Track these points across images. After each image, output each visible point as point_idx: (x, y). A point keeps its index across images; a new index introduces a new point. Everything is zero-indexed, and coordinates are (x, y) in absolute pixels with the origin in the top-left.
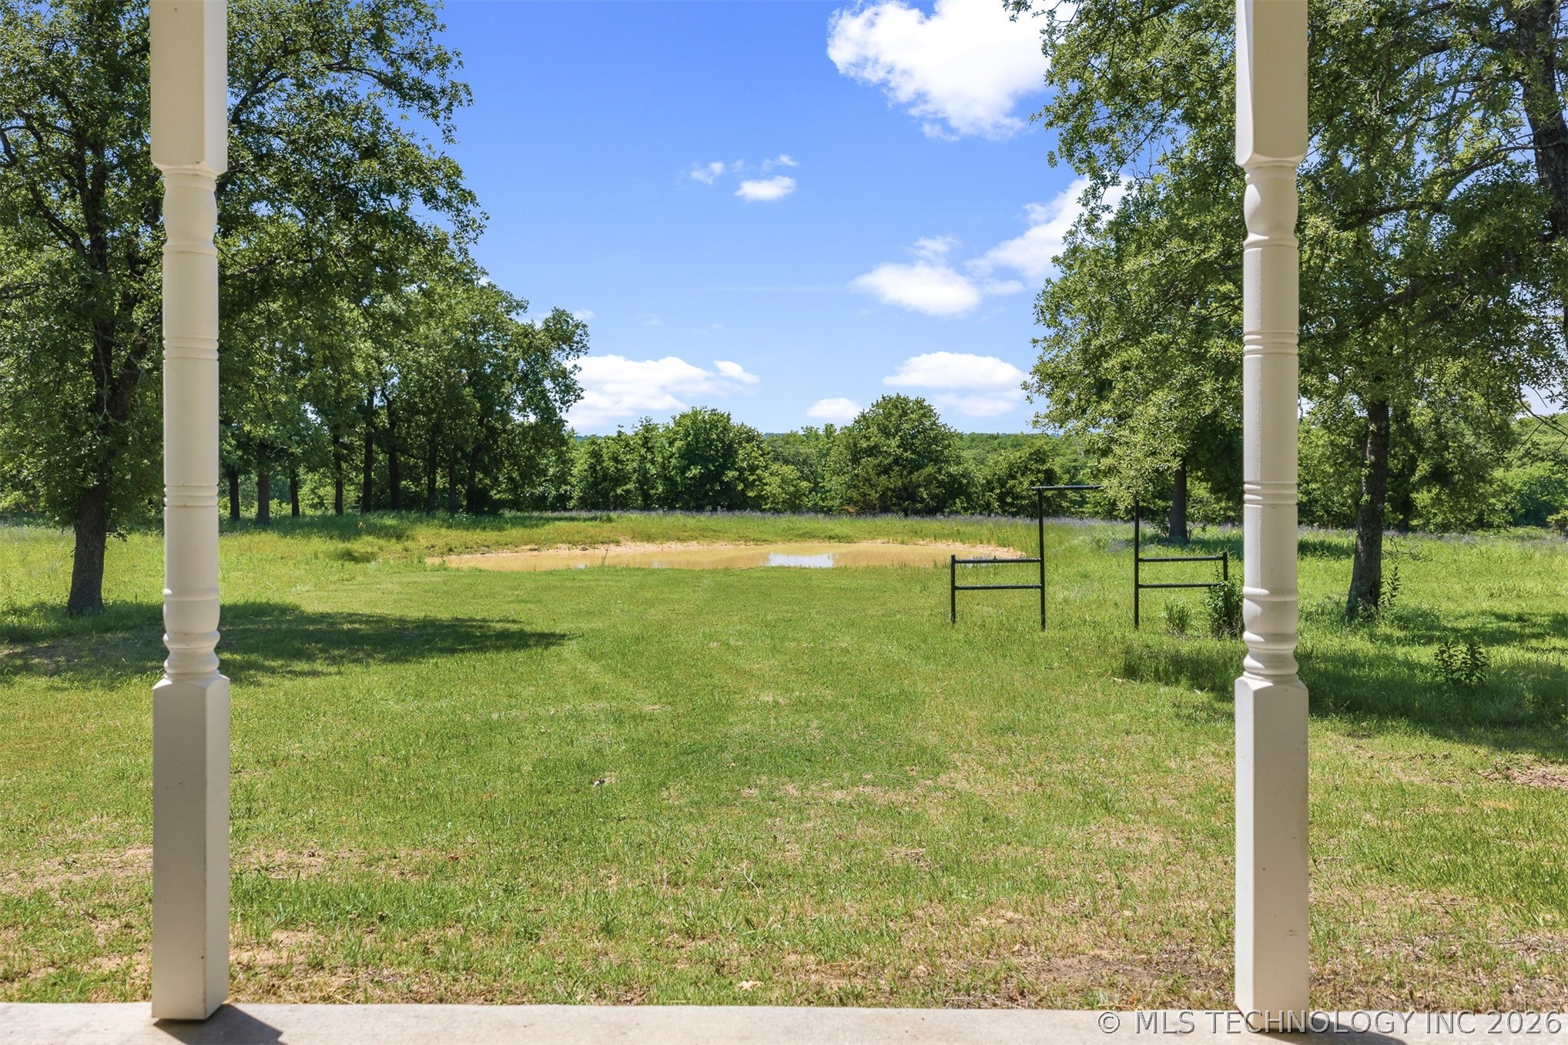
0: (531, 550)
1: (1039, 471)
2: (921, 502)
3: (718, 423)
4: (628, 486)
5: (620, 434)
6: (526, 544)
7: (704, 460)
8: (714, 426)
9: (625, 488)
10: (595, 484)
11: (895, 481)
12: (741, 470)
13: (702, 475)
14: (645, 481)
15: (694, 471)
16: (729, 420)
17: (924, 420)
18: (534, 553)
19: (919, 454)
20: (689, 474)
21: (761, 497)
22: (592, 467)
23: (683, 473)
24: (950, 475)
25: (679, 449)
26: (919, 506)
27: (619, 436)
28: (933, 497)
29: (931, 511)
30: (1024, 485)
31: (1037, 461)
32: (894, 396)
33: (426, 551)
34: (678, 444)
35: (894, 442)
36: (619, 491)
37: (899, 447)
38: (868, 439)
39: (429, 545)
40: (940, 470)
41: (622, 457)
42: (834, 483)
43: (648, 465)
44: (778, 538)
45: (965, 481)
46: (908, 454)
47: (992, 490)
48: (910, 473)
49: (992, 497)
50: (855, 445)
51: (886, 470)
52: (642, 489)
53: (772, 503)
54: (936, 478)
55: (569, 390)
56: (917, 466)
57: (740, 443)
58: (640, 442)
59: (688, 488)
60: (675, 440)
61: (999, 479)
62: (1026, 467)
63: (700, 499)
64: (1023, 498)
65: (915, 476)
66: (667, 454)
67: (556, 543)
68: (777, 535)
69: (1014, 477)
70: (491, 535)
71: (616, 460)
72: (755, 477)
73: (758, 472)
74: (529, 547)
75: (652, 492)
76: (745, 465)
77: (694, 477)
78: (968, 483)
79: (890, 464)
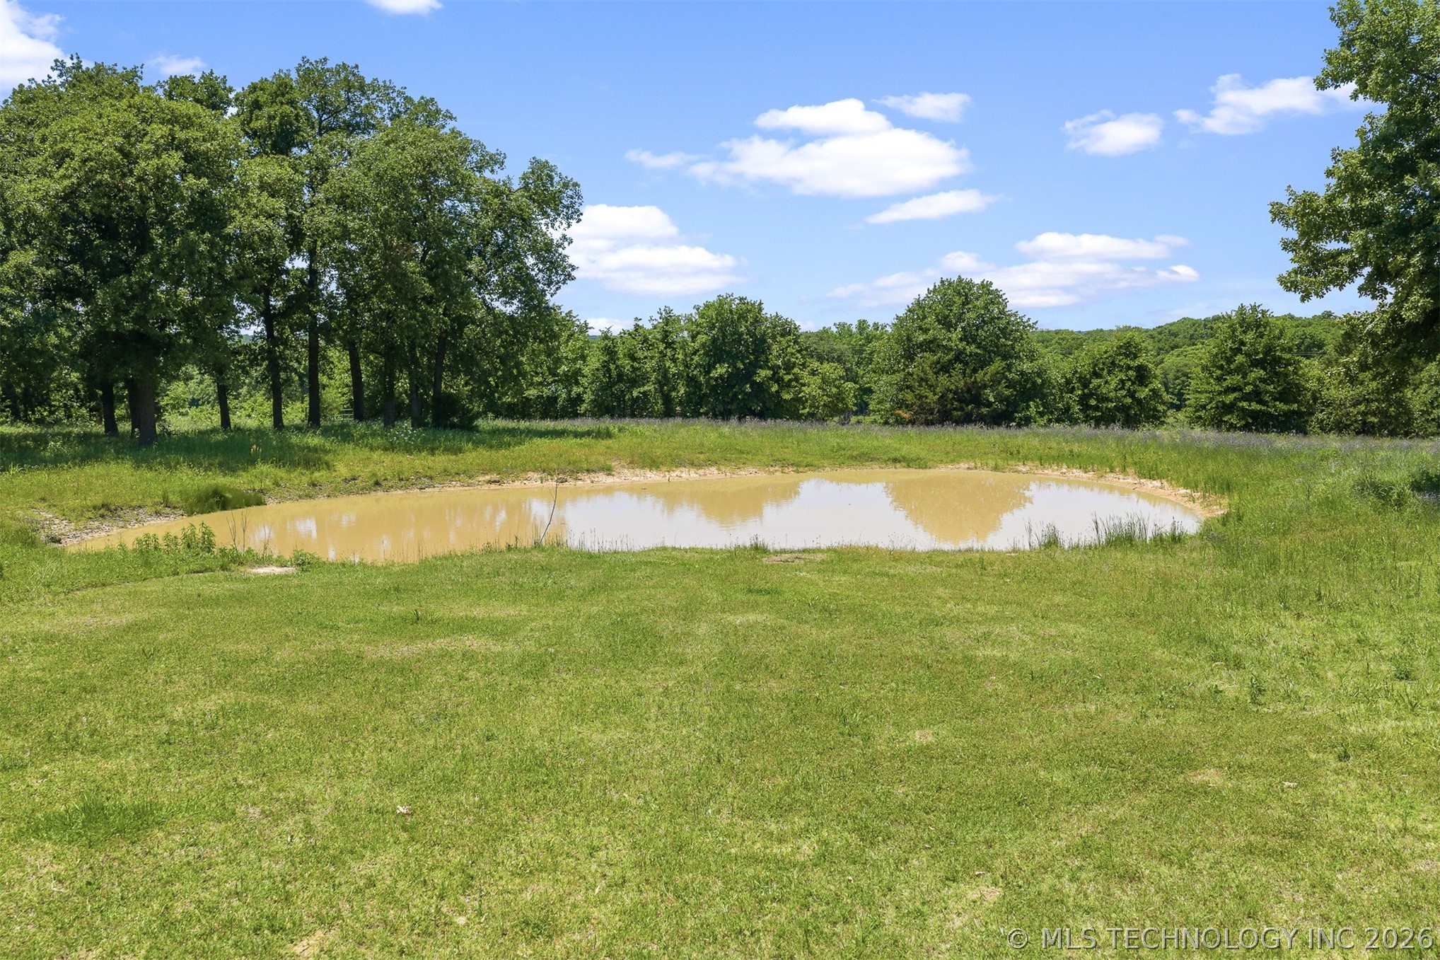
0: (490, 482)
1: (1129, 368)
2: (986, 406)
3: (750, 312)
4: (646, 388)
5: (637, 327)
6: (484, 474)
7: (732, 358)
8: (742, 316)
9: (642, 390)
10: (610, 385)
11: (956, 380)
12: (775, 369)
13: (730, 375)
14: (665, 380)
15: (721, 370)
16: (761, 309)
17: (991, 307)
18: (493, 486)
19: (985, 349)
20: (714, 374)
21: (798, 400)
22: (605, 366)
23: (708, 372)
24: (1022, 373)
25: (703, 345)
26: (984, 410)
27: (636, 330)
28: (1001, 399)
29: (999, 418)
30: (1110, 385)
31: (1127, 356)
32: (955, 278)
33: (342, 486)
34: (702, 338)
35: (956, 335)
36: (635, 394)
37: (961, 340)
38: (926, 331)
39: (348, 476)
40: (1009, 368)
41: (640, 354)
42: (884, 385)
43: (668, 364)
44: (825, 462)
45: (1039, 381)
46: (972, 348)
47: (1072, 391)
48: (975, 371)
49: (1072, 399)
50: (909, 339)
51: (945, 368)
52: (661, 391)
53: (811, 407)
54: (1006, 377)
55: (557, 268)
56: (983, 364)
57: (774, 337)
58: (659, 336)
59: (713, 389)
60: (698, 333)
61: (1080, 377)
62: (1113, 363)
63: (728, 403)
64: (1109, 400)
65: (979, 375)
66: (689, 350)
67: (525, 471)
68: (824, 456)
69: (1097, 375)
70: (441, 461)
71: (633, 358)
72: (790, 377)
73: (796, 370)
74: (488, 477)
75: (674, 394)
76: (780, 363)
77: (721, 376)
78: (1043, 384)
79: (950, 361)
